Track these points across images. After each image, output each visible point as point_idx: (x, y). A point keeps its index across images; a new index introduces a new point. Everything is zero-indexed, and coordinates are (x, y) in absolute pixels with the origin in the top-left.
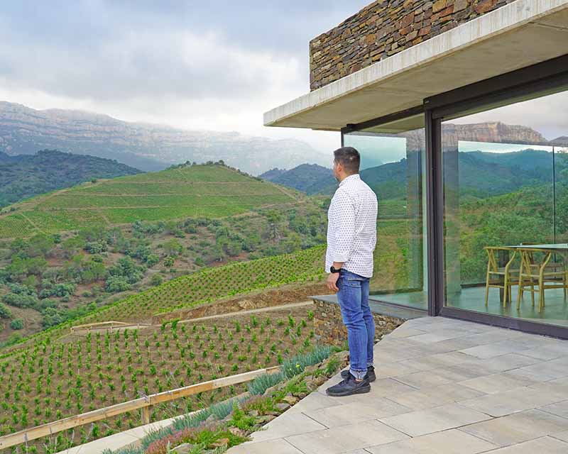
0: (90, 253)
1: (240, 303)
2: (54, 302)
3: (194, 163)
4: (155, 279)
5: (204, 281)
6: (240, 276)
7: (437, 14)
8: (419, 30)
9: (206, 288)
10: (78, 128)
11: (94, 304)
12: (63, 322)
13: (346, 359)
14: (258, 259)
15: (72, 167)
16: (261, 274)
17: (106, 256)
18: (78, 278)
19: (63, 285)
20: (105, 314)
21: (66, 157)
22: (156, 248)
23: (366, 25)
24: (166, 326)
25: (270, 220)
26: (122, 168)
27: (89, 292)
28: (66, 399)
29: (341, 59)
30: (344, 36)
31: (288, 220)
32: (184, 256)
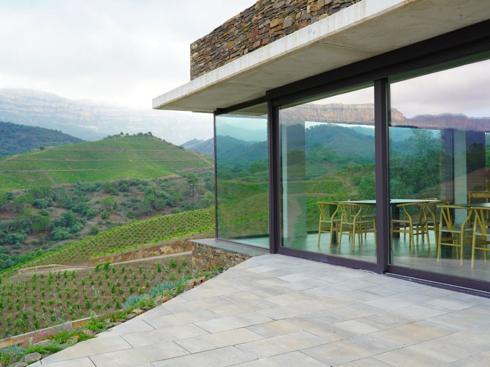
0: (38, 208)
1: (161, 248)
2: (6, 249)
3: (127, 134)
4: (93, 230)
5: (133, 231)
6: (163, 227)
7: (273, 29)
8: (262, 40)
9: (135, 236)
10: (29, 104)
11: (41, 250)
12: (14, 265)
13: (193, 284)
14: (178, 212)
15: (24, 136)
16: (180, 225)
17: (52, 211)
18: (28, 229)
19: (15, 234)
20: (50, 259)
21: (18, 128)
22: (95, 204)
23: (228, 34)
24: (99, 268)
25: (189, 181)
26: (66, 138)
27: (37, 240)
28: (14, 329)
29: (211, 59)
30: (213, 41)
31: (204, 181)
32: (118, 210)
